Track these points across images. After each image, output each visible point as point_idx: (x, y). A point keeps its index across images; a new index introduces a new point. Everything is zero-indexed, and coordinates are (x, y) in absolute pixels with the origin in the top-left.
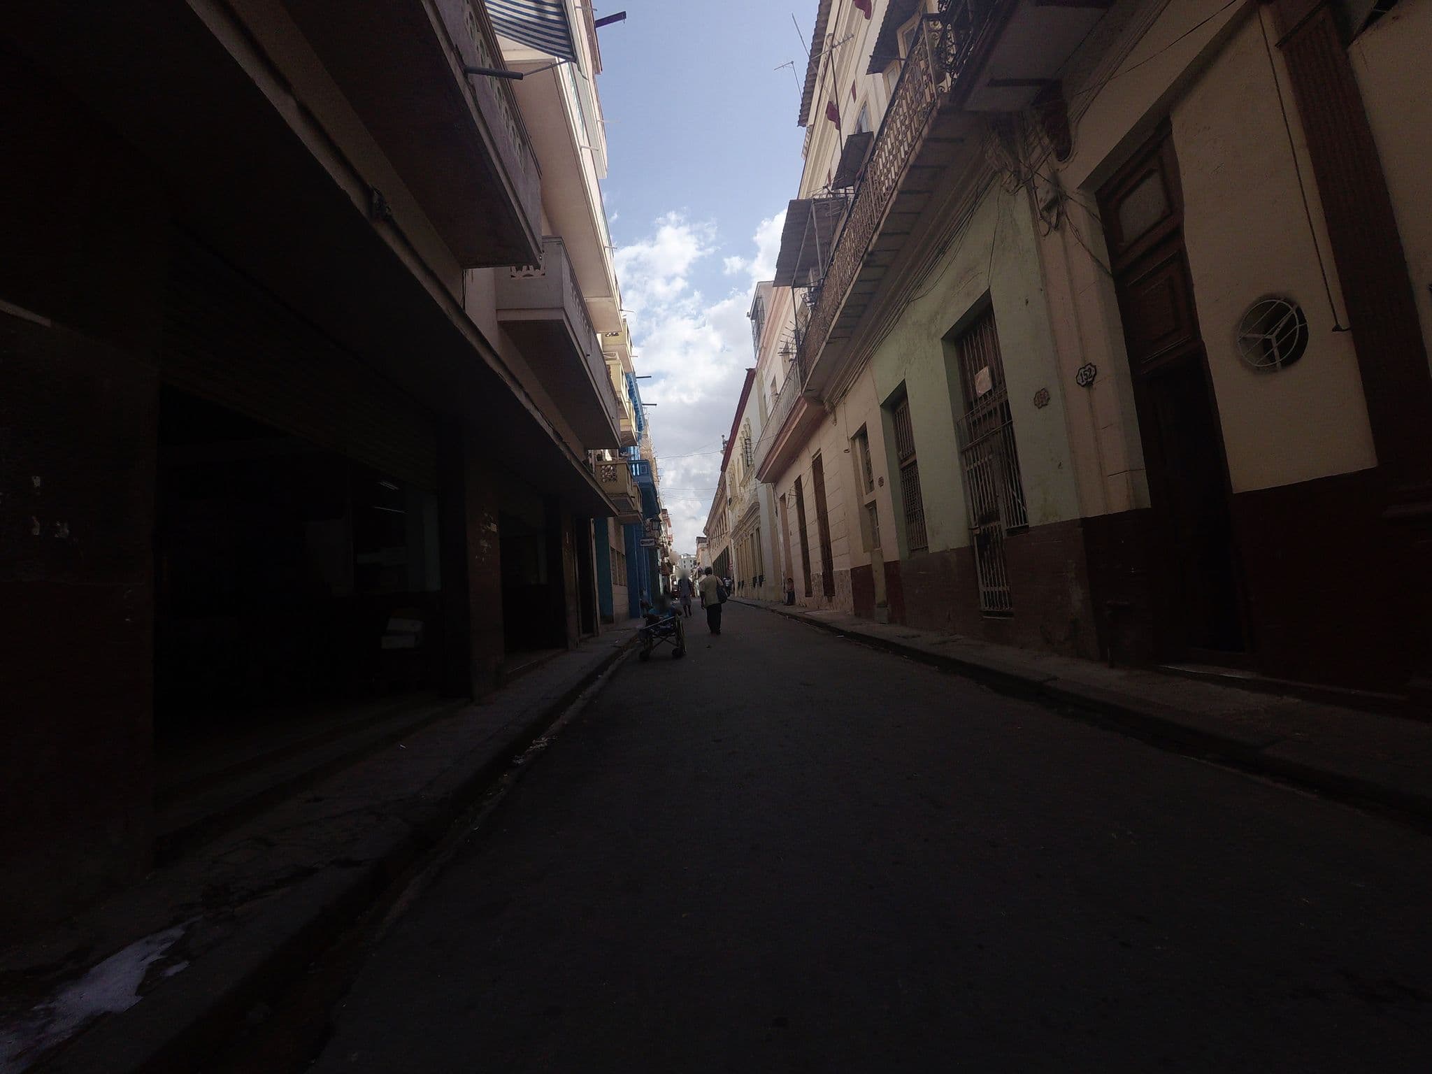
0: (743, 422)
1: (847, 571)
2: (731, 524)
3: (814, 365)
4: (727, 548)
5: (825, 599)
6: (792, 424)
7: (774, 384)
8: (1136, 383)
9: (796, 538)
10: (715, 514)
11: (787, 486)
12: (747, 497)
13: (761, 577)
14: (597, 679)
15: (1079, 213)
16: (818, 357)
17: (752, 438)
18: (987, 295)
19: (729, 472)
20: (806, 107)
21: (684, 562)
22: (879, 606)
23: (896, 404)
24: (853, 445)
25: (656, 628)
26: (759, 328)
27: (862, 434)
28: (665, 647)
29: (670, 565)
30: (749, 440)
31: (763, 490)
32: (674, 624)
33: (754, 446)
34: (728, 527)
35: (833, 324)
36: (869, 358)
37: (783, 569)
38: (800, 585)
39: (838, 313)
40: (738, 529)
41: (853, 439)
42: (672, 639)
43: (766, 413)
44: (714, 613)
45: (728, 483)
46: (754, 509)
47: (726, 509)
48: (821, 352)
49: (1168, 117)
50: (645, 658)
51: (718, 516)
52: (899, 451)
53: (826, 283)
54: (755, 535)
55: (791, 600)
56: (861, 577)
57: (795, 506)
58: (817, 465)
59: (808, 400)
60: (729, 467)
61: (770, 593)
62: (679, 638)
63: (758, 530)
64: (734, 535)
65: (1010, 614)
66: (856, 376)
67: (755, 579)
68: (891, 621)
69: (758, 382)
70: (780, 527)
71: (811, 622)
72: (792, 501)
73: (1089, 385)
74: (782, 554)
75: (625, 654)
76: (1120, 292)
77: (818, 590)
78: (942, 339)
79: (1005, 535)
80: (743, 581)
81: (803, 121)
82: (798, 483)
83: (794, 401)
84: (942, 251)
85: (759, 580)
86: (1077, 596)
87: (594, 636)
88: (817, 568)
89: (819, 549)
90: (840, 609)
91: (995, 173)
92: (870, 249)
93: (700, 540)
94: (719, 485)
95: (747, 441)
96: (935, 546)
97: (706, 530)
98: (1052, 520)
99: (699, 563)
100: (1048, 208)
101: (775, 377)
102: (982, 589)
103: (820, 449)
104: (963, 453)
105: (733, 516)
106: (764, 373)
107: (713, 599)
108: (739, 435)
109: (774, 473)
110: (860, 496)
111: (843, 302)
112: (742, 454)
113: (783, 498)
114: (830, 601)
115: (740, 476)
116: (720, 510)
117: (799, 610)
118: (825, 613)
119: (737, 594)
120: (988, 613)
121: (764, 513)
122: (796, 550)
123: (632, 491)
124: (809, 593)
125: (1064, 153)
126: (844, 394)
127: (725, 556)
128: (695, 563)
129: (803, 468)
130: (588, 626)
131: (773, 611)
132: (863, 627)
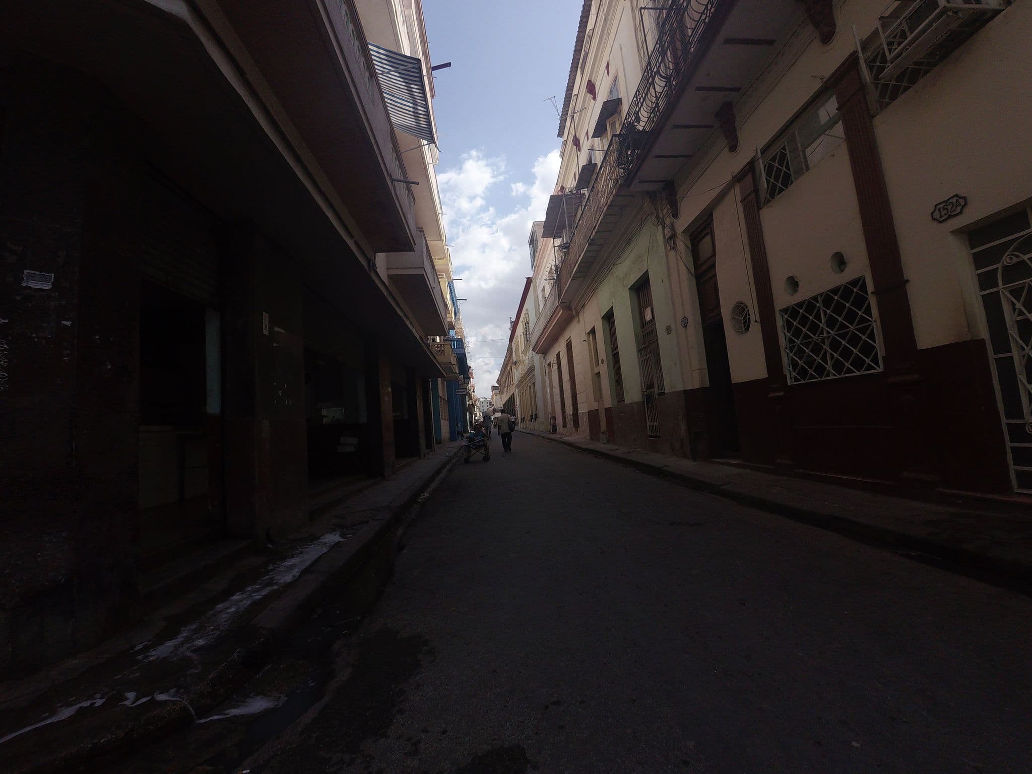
0: (524, 311)
1: (586, 412)
2: (516, 378)
3: (565, 290)
4: (513, 394)
5: (574, 430)
6: (554, 321)
7: (543, 290)
8: (704, 328)
9: (557, 391)
10: (505, 371)
11: (552, 357)
12: (527, 362)
13: (536, 415)
14: (442, 472)
15: (682, 244)
16: (567, 286)
17: (530, 322)
18: (647, 272)
19: (515, 343)
20: (562, 128)
21: (483, 403)
22: (603, 433)
23: (609, 317)
24: (589, 338)
25: (474, 444)
26: (534, 252)
27: (593, 332)
28: (478, 455)
29: (473, 406)
30: (528, 323)
31: (537, 358)
32: (484, 442)
33: (531, 330)
34: (514, 380)
35: (575, 270)
36: (596, 289)
37: (550, 410)
38: (559, 421)
39: (577, 266)
40: (521, 382)
41: (589, 334)
42: (483, 451)
43: (539, 309)
44: (507, 438)
45: (514, 350)
46: (531, 369)
47: (513, 367)
48: (568, 283)
49: (712, 213)
50: (467, 461)
51: (507, 372)
52: (612, 344)
53: (571, 245)
54: (532, 387)
55: (554, 430)
56: (593, 415)
57: (557, 370)
58: (569, 346)
59: (562, 308)
60: (514, 339)
61: (541, 426)
62: (487, 450)
63: (534, 383)
64: (518, 386)
65: (659, 437)
66: (589, 298)
67: (532, 416)
68: (608, 442)
69: (534, 287)
70: (547, 383)
71: (564, 443)
72: (555, 367)
73: (686, 326)
74: (549, 401)
75: (454, 461)
76: (698, 285)
77: (570, 424)
78: (629, 289)
79: (657, 396)
80: (524, 418)
81: (560, 134)
82: (558, 356)
83: (555, 307)
84: (629, 242)
85: (534, 417)
86: (683, 427)
87: (432, 451)
88: (569, 410)
89: (570, 398)
90: (581, 436)
91: (649, 215)
92: (592, 238)
93: (494, 388)
94: (508, 350)
95: (527, 324)
96: (627, 400)
97: (499, 381)
98: (674, 390)
99: (493, 405)
100: (670, 238)
101: (544, 286)
102: (648, 424)
103: (570, 337)
104: (639, 351)
105: (517, 374)
106: (538, 282)
107: (505, 429)
108: (521, 319)
109: (544, 348)
110: (592, 369)
111: (579, 260)
112: (523, 332)
113: (549, 364)
114: (577, 430)
115: (522, 347)
116: (509, 368)
117: (559, 436)
118: (573, 439)
119: (520, 427)
120: (651, 437)
121: (537, 372)
122: (557, 398)
123: (453, 361)
124: (565, 426)
125: (675, 215)
126: (583, 306)
127: (511, 400)
128: (490, 404)
129: (560, 347)
130: (429, 446)
131: (543, 437)
132: (593, 446)
